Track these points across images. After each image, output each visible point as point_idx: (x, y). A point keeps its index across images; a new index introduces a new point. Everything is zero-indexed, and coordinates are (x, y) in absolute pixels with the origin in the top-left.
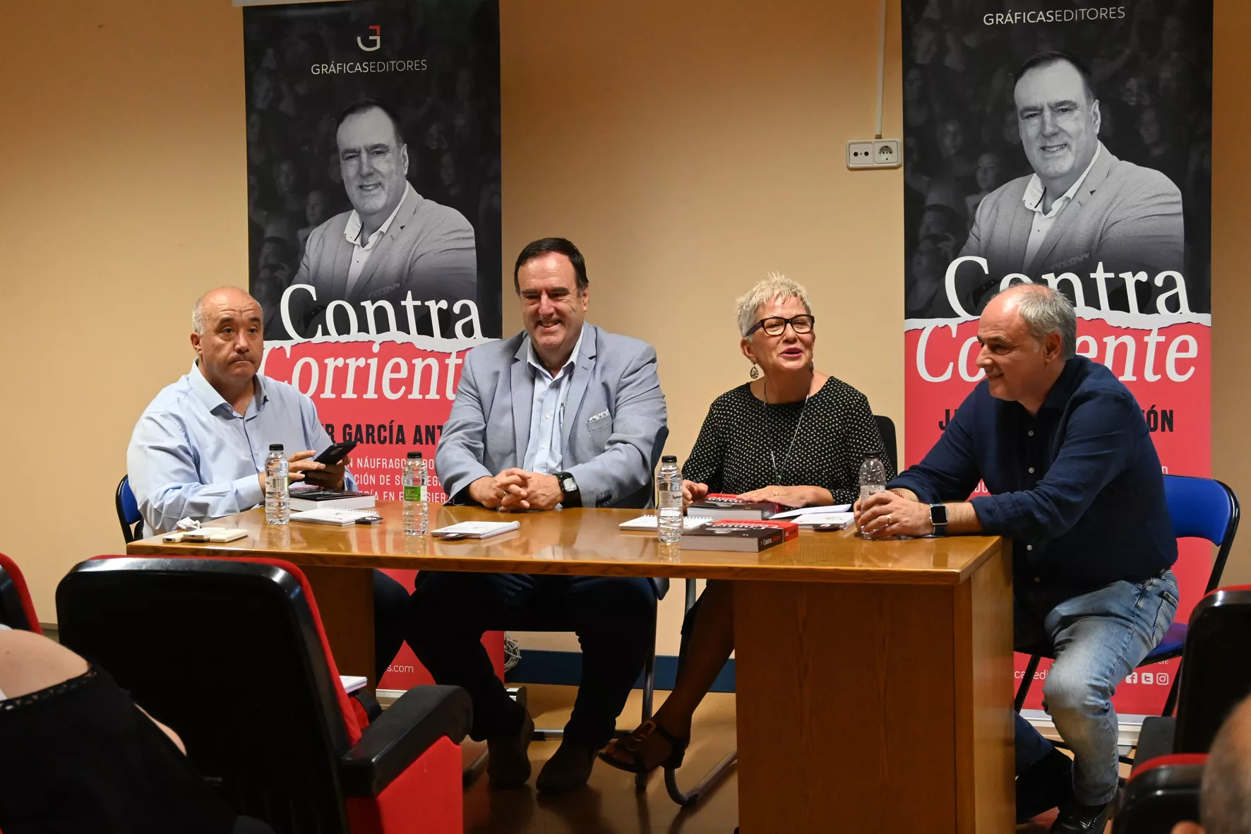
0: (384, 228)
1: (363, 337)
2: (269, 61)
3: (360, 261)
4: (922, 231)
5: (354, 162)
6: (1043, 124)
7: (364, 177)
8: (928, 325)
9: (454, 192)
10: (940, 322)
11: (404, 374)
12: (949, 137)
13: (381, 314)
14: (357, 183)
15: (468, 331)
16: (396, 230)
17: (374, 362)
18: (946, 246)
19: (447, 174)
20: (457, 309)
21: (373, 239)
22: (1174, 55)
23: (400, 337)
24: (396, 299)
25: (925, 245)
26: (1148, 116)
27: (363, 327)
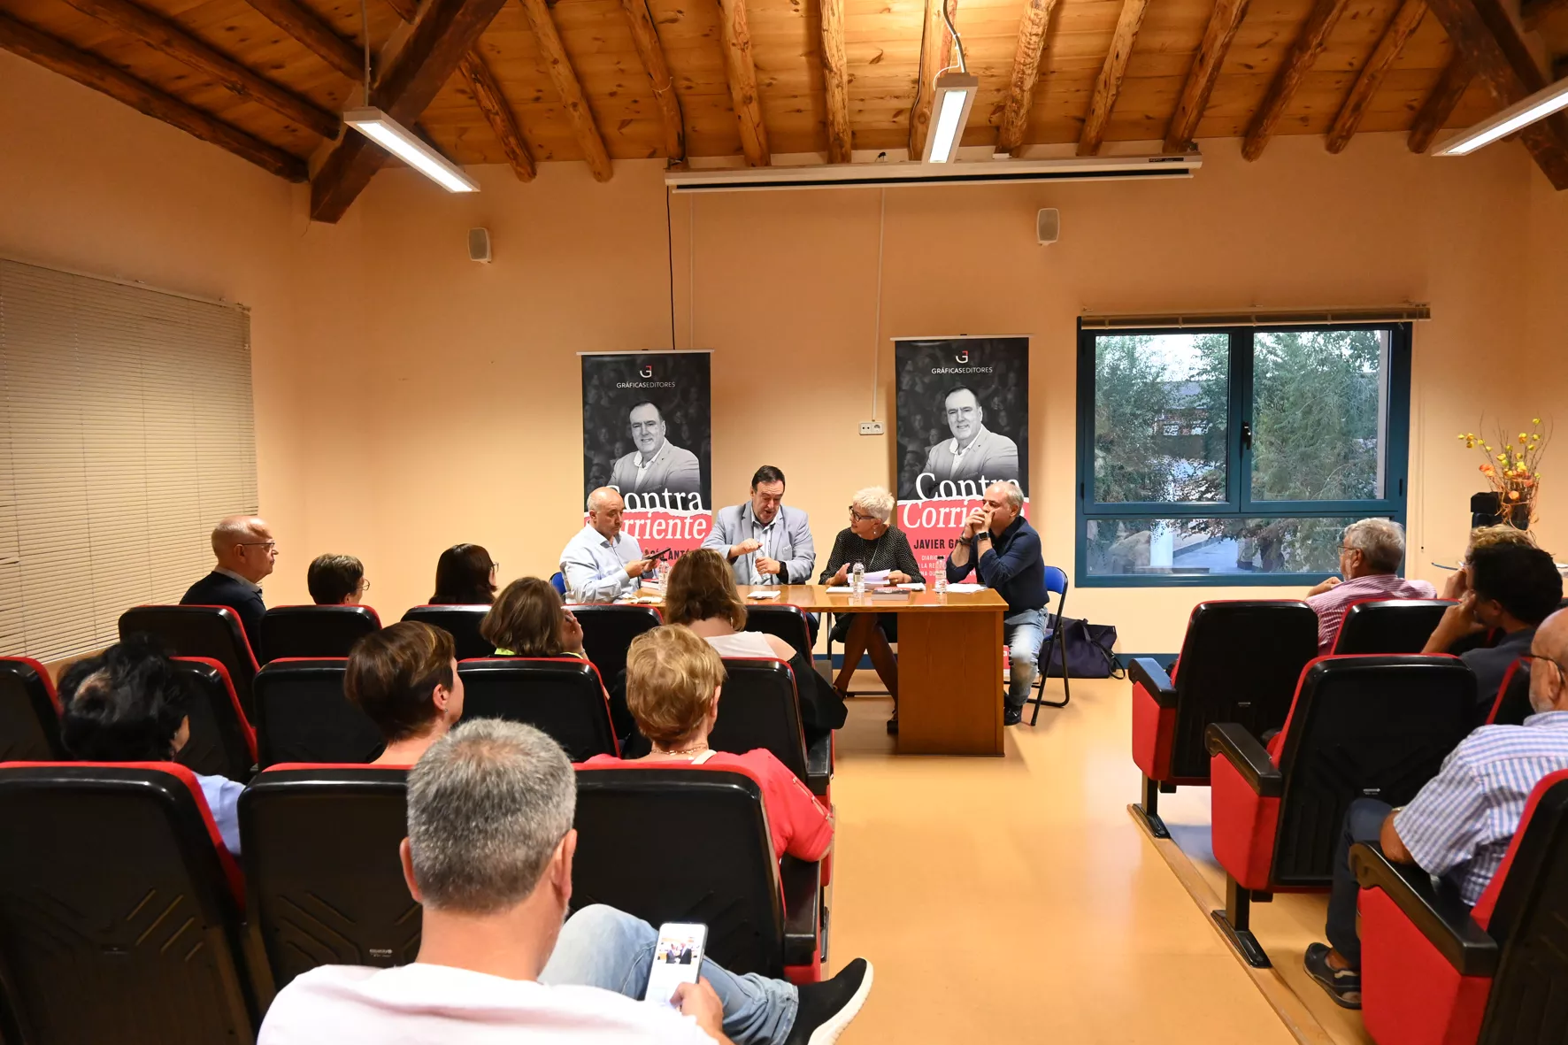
0: (653, 459)
1: (643, 510)
2: (595, 381)
3: (641, 476)
4: (906, 462)
5: (638, 429)
6: (958, 417)
7: (643, 436)
8: (909, 503)
9: (689, 443)
10: (914, 502)
11: (664, 527)
12: (917, 421)
13: (652, 500)
14: (640, 438)
15: (696, 506)
16: (659, 461)
17: (649, 522)
18: (917, 469)
19: (685, 434)
20: (690, 497)
21: (648, 464)
22: (1013, 388)
23: (662, 510)
24: (660, 492)
25: (906, 468)
26: (1003, 414)
27: (643, 505)
